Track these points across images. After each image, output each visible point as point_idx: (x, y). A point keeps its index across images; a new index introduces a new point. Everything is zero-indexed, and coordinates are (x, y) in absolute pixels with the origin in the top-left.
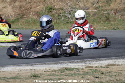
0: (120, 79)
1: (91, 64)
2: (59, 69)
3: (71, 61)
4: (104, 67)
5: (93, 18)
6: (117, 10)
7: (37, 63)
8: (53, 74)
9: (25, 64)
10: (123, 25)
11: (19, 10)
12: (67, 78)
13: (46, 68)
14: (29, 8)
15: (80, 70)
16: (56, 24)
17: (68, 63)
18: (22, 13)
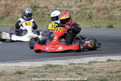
0: (101, 76)
1: (74, 61)
2: (43, 66)
3: (54, 58)
4: (87, 64)
5: (76, 16)
6: (100, 8)
7: (22, 60)
8: (37, 71)
9: (10, 61)
10: (105, 24)
11: (4, 8)
12: (50, 74)
13: (30, 65)
14: (14, 6)
15: (63, 67)
16: (41, 22)
17: (52, 60)
18: (7, 12)
